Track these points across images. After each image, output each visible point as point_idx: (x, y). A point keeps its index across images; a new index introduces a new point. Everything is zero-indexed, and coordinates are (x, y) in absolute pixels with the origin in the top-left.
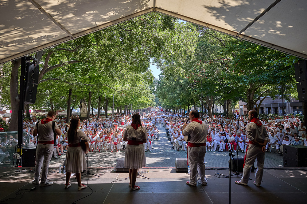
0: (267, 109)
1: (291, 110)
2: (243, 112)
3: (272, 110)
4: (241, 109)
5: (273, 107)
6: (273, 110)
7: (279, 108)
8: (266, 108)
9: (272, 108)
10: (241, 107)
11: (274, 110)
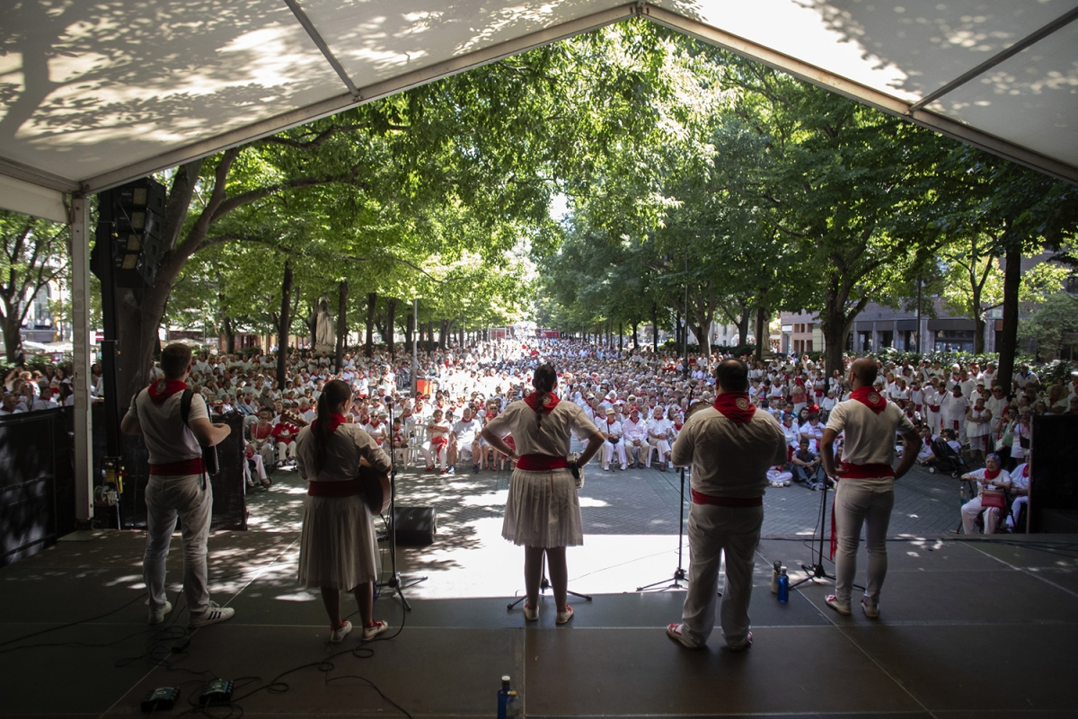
0: (862, 338)
1: (931, 340)
2: (791, 345)
3: (876, 338)
4: (786, 336)
5: (879, 332)
6: (878, 341)
7: (896, 334)
8: (860, 333)
9: (875, 334)
10: (785, 329)
11: (882, 340)
